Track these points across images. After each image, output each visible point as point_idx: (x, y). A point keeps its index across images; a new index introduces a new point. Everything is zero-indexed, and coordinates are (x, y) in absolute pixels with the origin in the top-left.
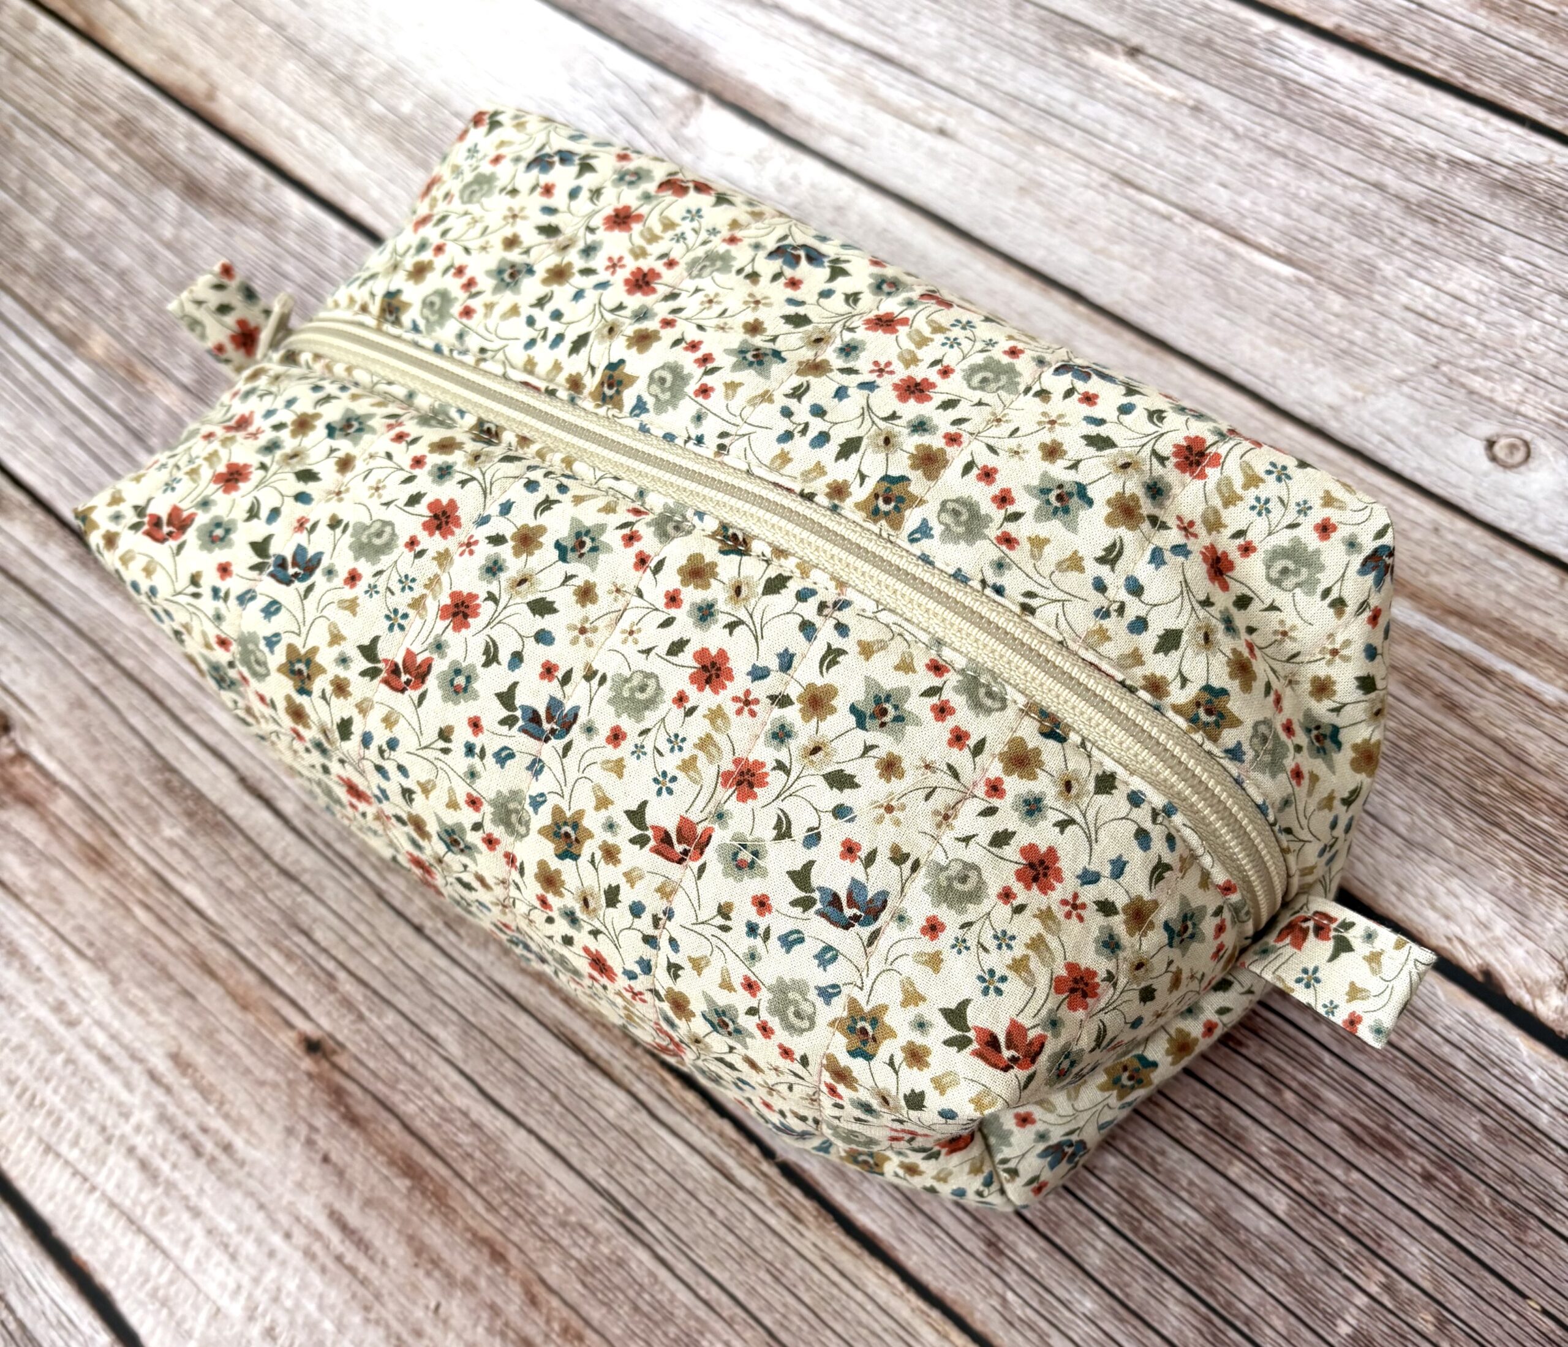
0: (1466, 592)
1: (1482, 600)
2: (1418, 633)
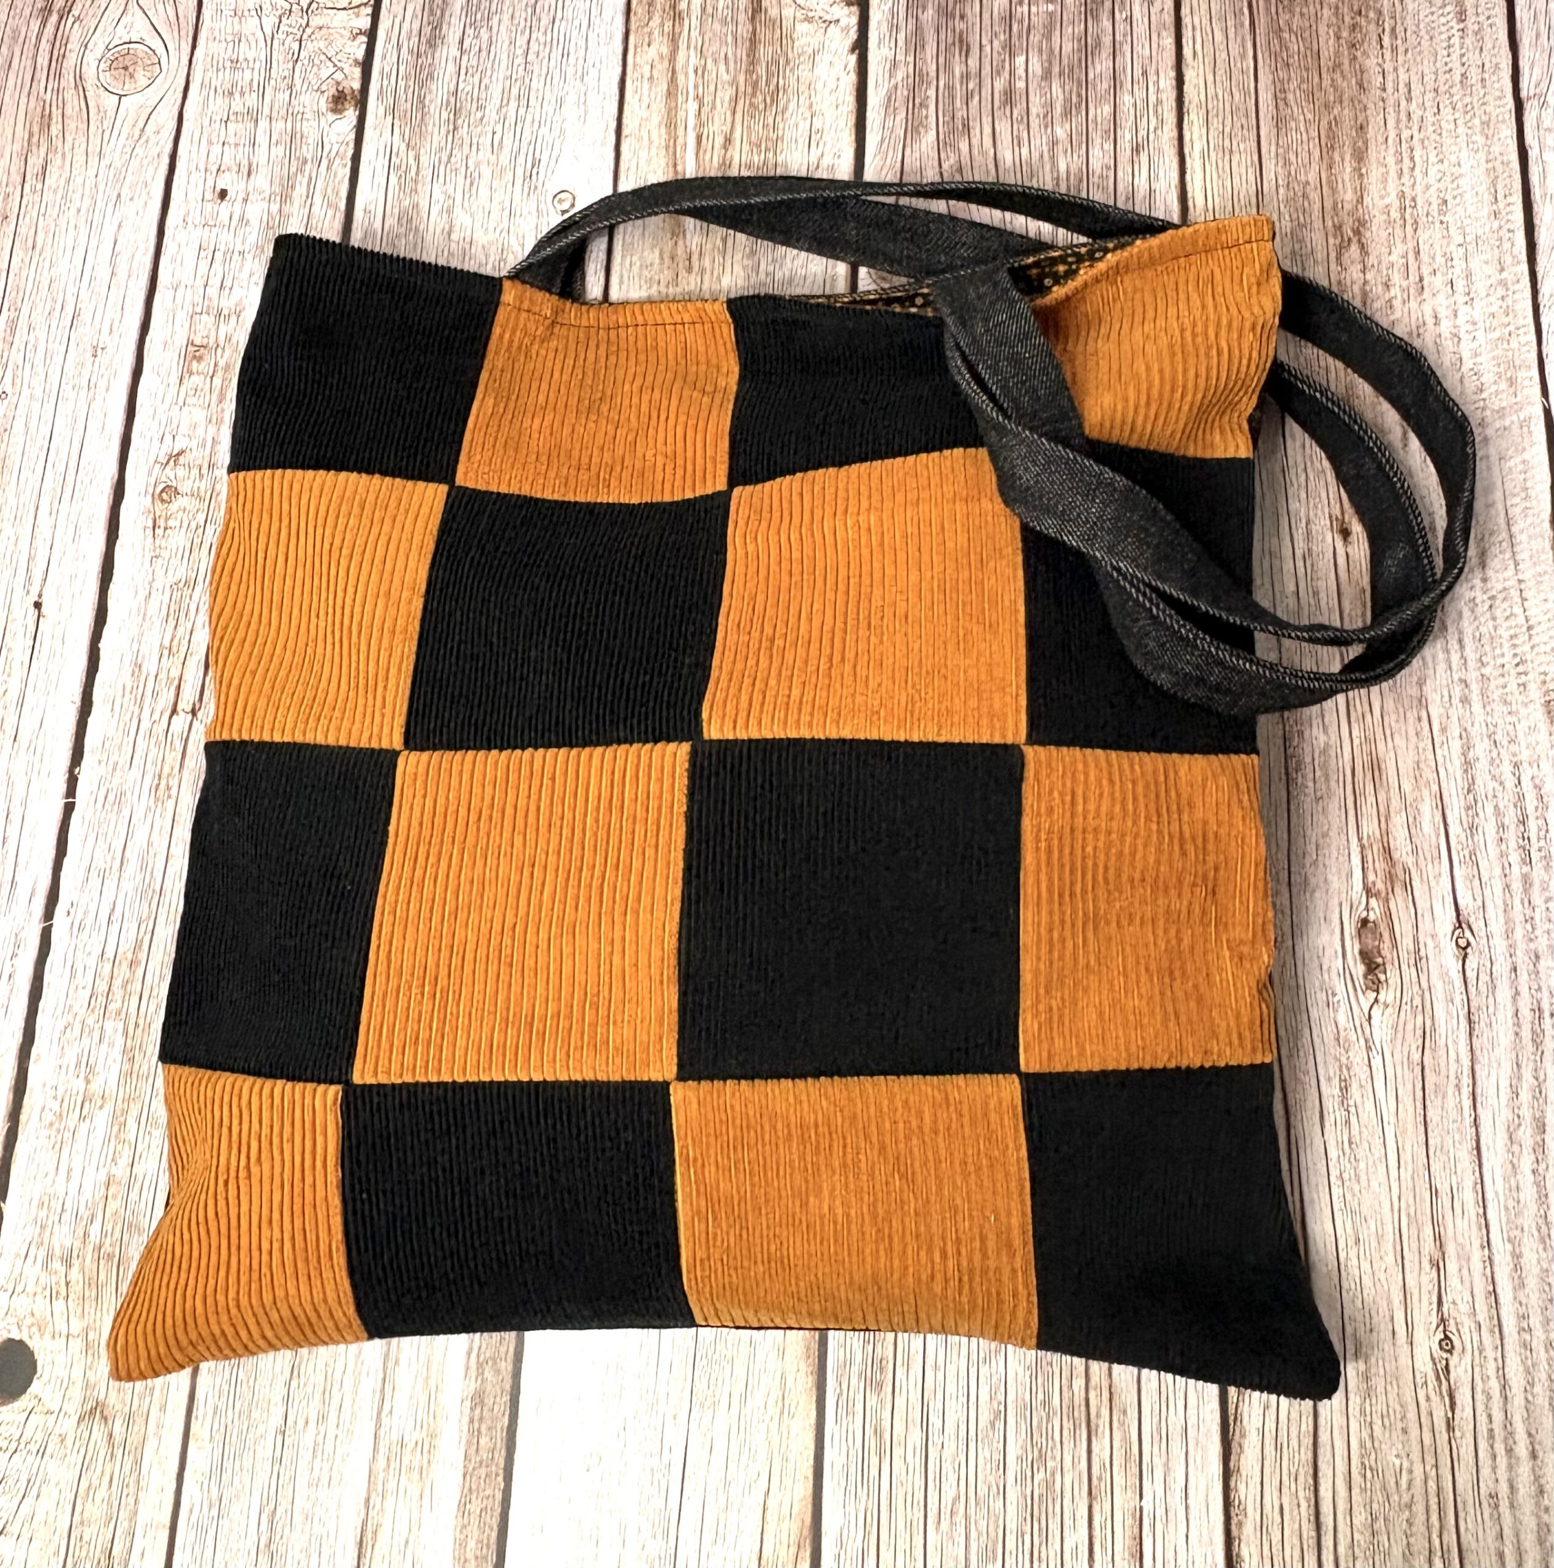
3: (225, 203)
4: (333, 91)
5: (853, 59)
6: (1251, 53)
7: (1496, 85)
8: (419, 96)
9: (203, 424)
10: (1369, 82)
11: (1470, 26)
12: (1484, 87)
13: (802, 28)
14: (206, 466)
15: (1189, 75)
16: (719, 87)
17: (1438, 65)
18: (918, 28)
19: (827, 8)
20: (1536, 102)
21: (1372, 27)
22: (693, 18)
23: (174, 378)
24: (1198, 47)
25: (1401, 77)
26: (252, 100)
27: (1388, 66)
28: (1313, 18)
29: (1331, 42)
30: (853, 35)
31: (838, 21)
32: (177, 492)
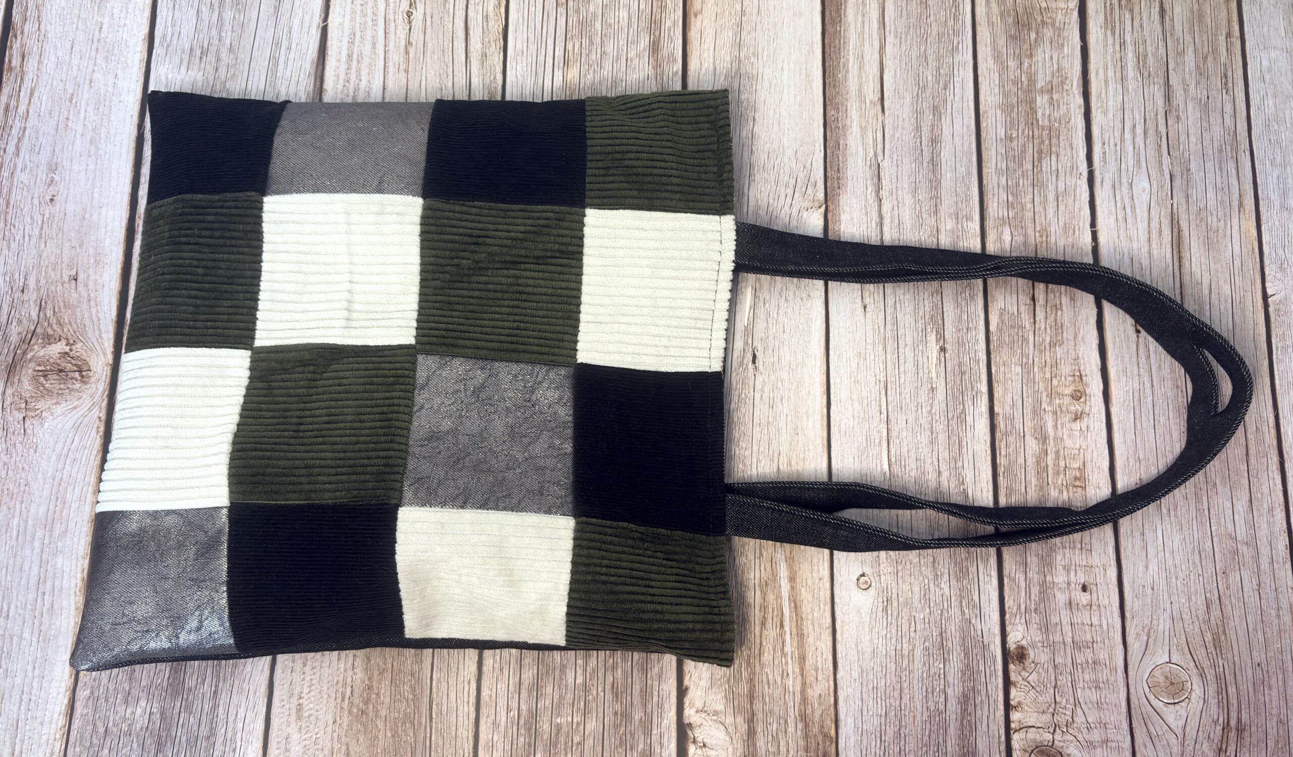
0: (805, 602)
1: (805, 609)
2: (781, 597)
3: (1082, 581)
4: (1027, 663)
5: (686, 682)
6: (434, 683)
8: (969, 658)
9: (1065, 437)
10: (363, 661)
11: (295, 702)
13: (720, 707)
14: (1058, 413)
16: (771, 663)
17: (318, 673)
18: (645, 706)
19: (705, 723)
21: (356, 701)
22: (793, 716)
23: (1088, 464)
24: (466, 689)
26: (1080, 659)
27: (350, 672)
28: (392, 709)
29: (383, 691)
30: (687, 701)
31: (697, 712)
32: (1072, 396)
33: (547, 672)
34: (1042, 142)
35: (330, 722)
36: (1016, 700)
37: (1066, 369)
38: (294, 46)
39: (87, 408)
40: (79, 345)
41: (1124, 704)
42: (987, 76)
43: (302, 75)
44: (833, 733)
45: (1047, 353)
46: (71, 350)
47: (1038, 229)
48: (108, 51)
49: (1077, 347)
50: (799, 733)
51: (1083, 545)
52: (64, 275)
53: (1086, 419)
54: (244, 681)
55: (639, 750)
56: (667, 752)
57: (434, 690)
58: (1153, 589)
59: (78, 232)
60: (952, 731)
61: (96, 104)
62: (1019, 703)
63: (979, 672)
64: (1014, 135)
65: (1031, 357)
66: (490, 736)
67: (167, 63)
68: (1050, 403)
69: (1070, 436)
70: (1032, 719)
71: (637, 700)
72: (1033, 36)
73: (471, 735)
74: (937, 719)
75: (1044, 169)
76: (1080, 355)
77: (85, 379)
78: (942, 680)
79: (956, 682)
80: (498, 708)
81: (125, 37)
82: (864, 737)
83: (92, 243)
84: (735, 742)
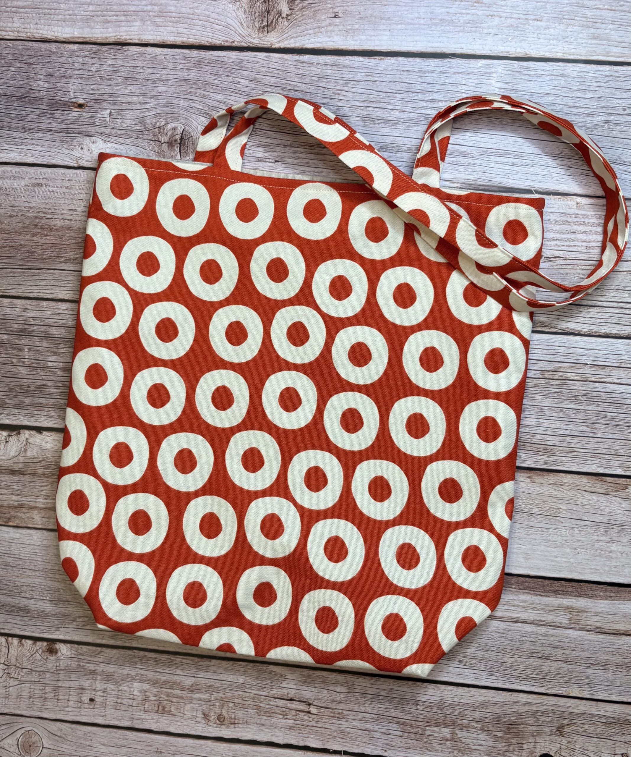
3: (96, 699)
4: (47, 654)
5: (45, 433)
6: (52, 271)
7: (72, 176)
8: (52, 616)
9: (192, 705)
10: (68, 225)
11: (44, 182)
12: (72, 180)
13: (29, 453)
14: (209, 703)
15: (60, 296)
17: (61, 197)
18: (32, 405)
19: (20, 443)
20: (80, 161)
21: (43, 221)
22: (21, 499)
23: (172, 718)
24: (48, 292)
25: (65, 212)
26: (48, 689)
27: (61, 217)
28: (37, 244)
29: (49, 238)
30: (33, 432)
31: (27, 439)
32: (220, 715)
33: (56, 344)
34: (412, 727)
35: (31, 205)
36: (25, 643)
37: (240, 714)
38: (515, 168)
39: (241, 32)
40: (286, 23)
41: (19, 712)
42: (468, 694)
43: (490, 175)
44: (11, 524)
45: (252, 703)
46: (283, 18)
47: (345, 712)
48: (517, 27)
49: (255, 725)
50: (12, 502)
51: (120, 705)
52: (339, 8)
53: (204, 722)
54: (58, 149)
55: (6, 400)
56: (4, 418)
57: (48, 271)
58: (89, 746)
59: (371, 15)
60: (9, 600)
61: (473, 21)
62: (23, 645)
63: (43, 622)
64: (419, 707)
65: (249, 691)
66: (19, 306)
67: (506, 72)
68: (216, 699)
69: (193, 708)
70: (13, 652)
71: (36, 400)
72: (500, 734)
73: (20, 294)
74: (16, 591)
75: (391, 725)
76: (249, 726)
77: (261, 29)
78: (39, 597)
79: (38, 606)
80: (35, 312)
81: (529, 39)
82: (7, 543)
83: (362, 26)
84: (8, 461)
